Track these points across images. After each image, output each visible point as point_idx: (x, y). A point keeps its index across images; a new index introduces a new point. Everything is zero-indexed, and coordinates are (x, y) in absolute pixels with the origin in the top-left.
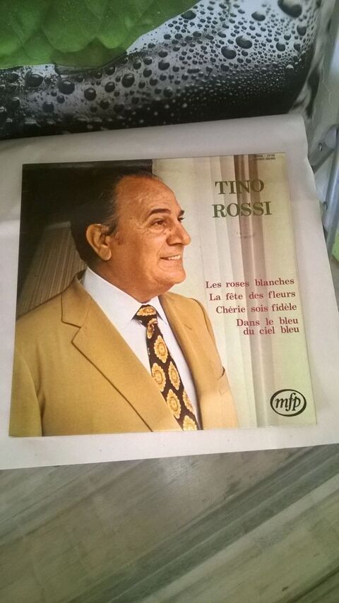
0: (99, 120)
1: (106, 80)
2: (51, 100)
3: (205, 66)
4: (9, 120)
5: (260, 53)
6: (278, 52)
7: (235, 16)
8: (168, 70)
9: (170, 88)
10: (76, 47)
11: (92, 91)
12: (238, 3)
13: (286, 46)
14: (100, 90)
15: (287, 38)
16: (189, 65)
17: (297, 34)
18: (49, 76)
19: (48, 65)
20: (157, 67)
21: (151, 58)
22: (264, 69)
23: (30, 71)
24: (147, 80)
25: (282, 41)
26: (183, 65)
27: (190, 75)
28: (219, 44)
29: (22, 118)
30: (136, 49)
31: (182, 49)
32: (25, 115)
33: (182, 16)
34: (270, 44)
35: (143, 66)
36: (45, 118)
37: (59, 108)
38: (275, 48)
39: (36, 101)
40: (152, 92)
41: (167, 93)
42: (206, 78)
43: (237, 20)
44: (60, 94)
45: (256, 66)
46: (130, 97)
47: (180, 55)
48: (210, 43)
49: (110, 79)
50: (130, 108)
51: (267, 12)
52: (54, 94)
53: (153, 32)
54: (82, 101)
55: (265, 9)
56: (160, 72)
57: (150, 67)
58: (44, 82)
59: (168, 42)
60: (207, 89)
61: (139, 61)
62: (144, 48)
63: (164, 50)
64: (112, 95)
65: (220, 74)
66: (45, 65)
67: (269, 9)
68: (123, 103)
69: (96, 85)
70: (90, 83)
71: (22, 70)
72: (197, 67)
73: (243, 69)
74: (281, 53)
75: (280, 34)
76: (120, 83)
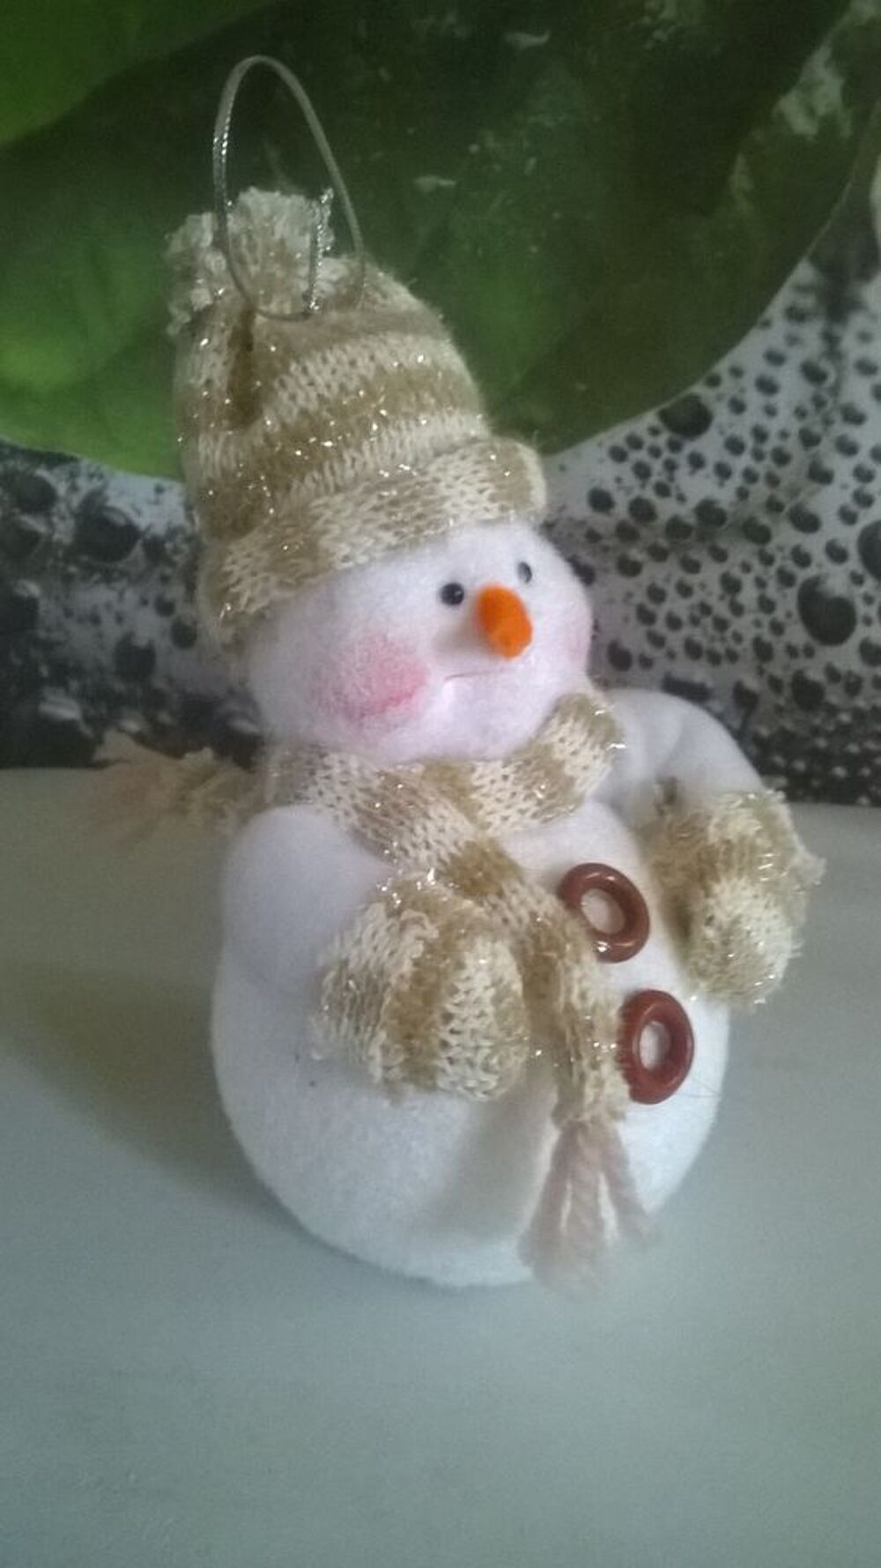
2: (150, 628)
7: (861, 419)
12: (875, 350)
16: (671, 655)
18: (160, 528)
19: (165, 484)
23: (99, 492)
26: (649, 650)
28: (791, 566)
29: (31, 683)
31: (654, 573)
33: (662, 416)
43: (866, 437)
47: (640, 597)
48: (757, 567)
52: (165, 608)
58: (136, 548)
59: (603, 523)
65: (788, 725)
66: (154, 481)
72: (701, 671)
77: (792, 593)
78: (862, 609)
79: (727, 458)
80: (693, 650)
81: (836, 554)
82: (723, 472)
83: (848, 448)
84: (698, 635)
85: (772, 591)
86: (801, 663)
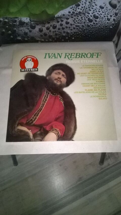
0: (43, 40)
1: (47, 25)
2: (27, 31)
3: (82, 24)
4: (12, 37)
5: (101, 21)
6: (107, 21)
7: (94, 6)
8: (68, 25)
9: (69, 31)
10: (38, 12)
11: (42, 29)
12: (95, 1)
13: (111, 19)
14: (44, 29)
15: (111, 16)
16: (76, 24)
17: (114, 15)
18: (27, 22)
19: (27, 18)
20: (65, 23)
21: (63, 19)
22: (102, 27)
23: (21, 20)
24: (61, 27)
25: (109, 17)
26: (74, 23)
27: (76, 28)
28: (87, 16)
29: (16, 37)
30: (58, 15)
32: (17, 35)
33: (75, 5)
34: (105, 18)
35: (60, 22)
36: (24, 37)
37: (30, 34)
38: (106, 20)
39: (22, 30)
40: (62, 32)
41: (67, 33)
42: (82, 29)
43: (94, 8)
44: (30, 29)
45: (99, 26)
46: (55, 33)
48: (84, 16)
49: (48, 25)
50: (54, 37)
51: (105, 6)
52: (28, 29)
53: (65, 10)
54: (38, 32)
55: (104, 5)
56: (66, 25)
57: (62, 23)
58: (25, 24)
59: (70, 14)
60: (82, 33)
61: (59, 20)
62: (61, 15)
63: (68, 17)
64: (48, 31)
65: (87, 28)
66: (26, 18)
67: (106, 5)
68: (52, 35)
69: (43, 27)
70: (41, 26)
71: (18, 19)
72: (79, 25)
73: (95, 27)
74: (108, 22)
75: (109, 14)
76: (52, 27)
77: (87, 19)
78: (93, 20)
79: (82, 8)
80: (78, 23)
81: (91, 16)
82: (81, 9)
83: (93, 9)
84: (79, 22)
85: (85, 18)
86: (88, 24)
